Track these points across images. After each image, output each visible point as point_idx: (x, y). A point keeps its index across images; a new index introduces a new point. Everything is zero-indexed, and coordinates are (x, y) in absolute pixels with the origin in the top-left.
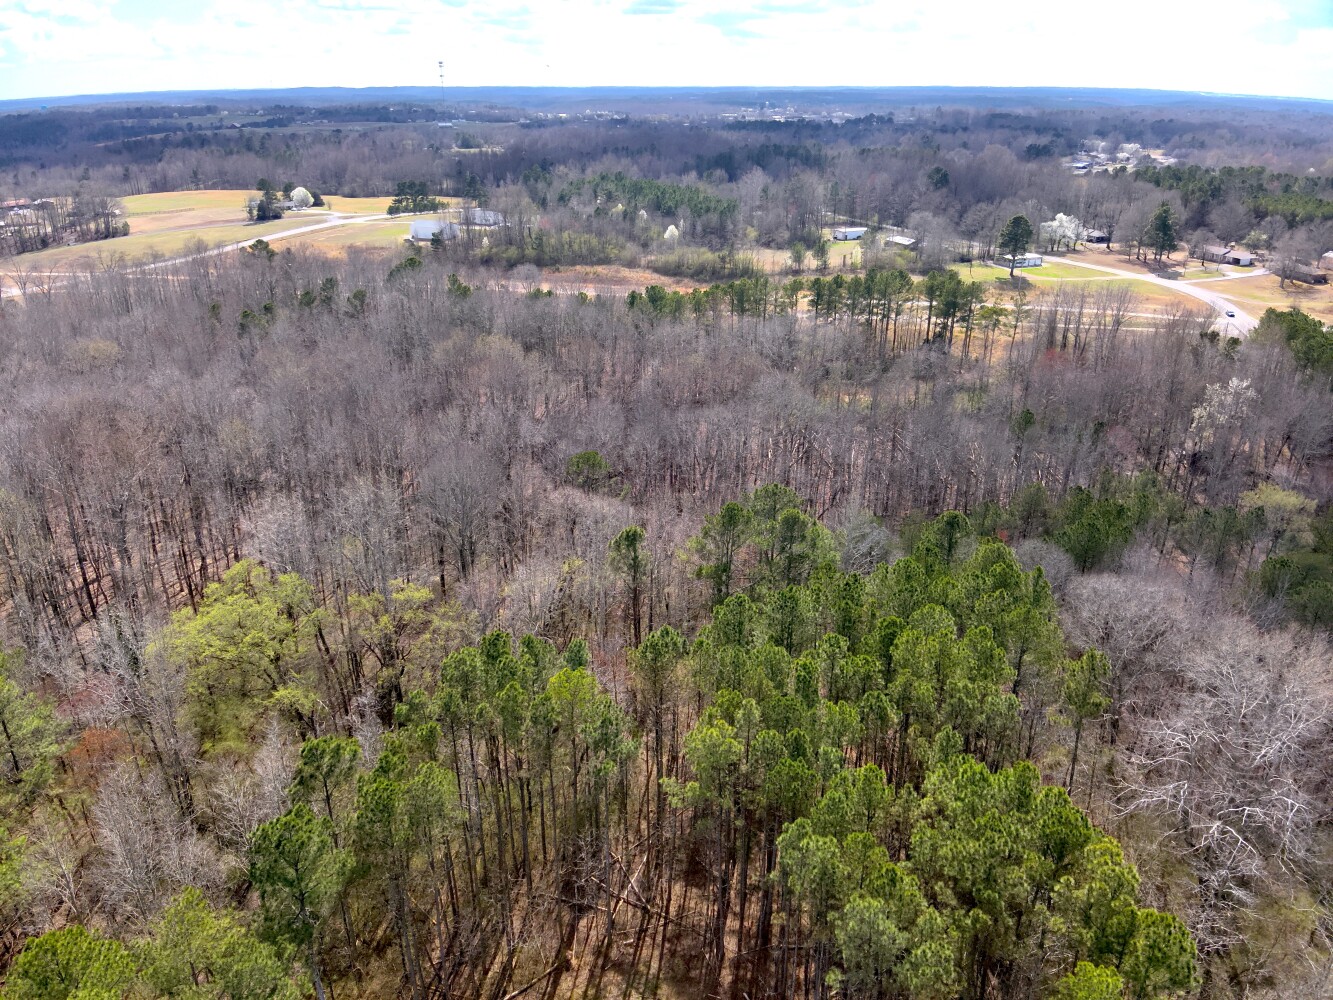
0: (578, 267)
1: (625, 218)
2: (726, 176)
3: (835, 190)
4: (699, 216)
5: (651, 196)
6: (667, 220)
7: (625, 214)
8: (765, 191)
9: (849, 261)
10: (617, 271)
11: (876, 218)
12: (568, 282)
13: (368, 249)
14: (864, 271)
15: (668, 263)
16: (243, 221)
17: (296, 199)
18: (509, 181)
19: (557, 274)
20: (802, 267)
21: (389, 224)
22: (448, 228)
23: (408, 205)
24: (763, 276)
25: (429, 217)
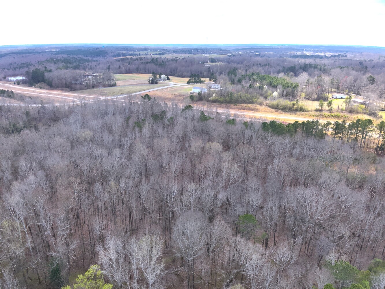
0: (243, 104)
1: (259, 88)
2: (294, 74)
3: (332, 80)
4: (285, 89)
5: (269, 81)
6: (273, 89)
7: (260, 87)
8: (308, 80)
9: (340, 108)
10: (256, 106)
11: (347, 91)
12: (239, 109)
13: (180, 95)
14: (346, 112)
15: (274, 104)
16: (147, 84)
17: (162, 78)
18: (223, 74)
19: (235, 106)
20: (322, 109)
21: (186, 87)
22: (203, 90)
23: (193, 81)
24: (308, 111)
25: (198, 85)
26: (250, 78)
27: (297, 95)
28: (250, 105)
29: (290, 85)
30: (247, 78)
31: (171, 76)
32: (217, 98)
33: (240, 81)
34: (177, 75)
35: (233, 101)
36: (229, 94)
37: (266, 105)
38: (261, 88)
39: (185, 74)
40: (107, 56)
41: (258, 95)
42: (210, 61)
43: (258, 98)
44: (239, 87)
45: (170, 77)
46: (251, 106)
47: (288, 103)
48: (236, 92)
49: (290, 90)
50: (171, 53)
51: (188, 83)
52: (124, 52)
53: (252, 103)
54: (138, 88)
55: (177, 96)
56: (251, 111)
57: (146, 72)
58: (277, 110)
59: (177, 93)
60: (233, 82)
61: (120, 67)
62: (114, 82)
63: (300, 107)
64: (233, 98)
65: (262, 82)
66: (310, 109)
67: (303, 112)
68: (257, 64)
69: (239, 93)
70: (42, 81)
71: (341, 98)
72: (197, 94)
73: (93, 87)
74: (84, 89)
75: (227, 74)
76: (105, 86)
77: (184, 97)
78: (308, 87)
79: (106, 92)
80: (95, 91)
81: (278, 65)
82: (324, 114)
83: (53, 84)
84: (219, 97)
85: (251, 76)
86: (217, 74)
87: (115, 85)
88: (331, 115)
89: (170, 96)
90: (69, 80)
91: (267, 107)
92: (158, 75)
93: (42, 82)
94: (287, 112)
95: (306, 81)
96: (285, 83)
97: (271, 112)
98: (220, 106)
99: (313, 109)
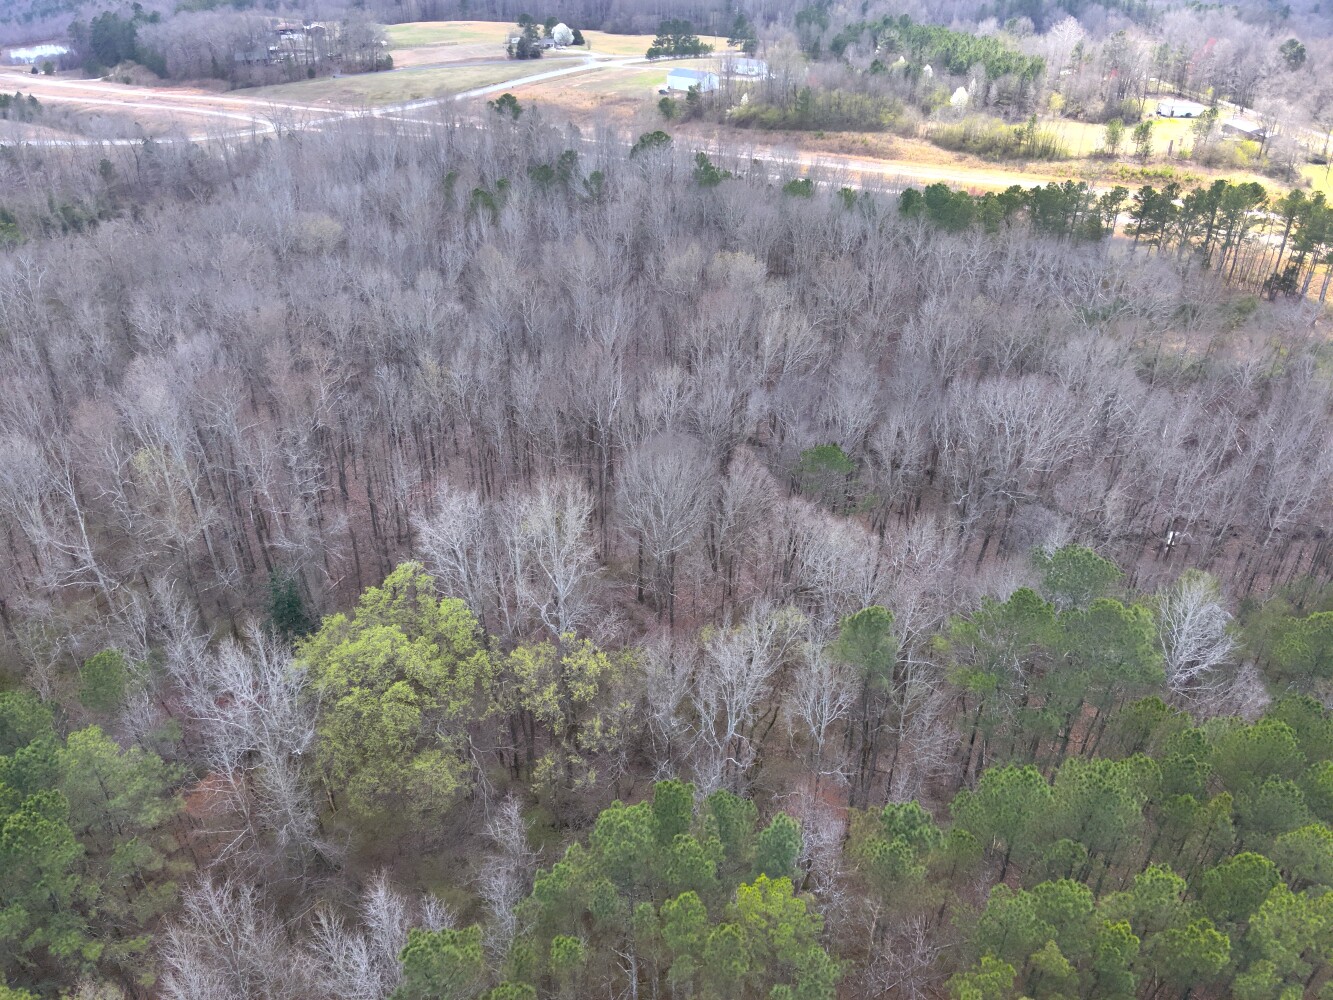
0: (845, 134)
1: (906, 75)
2: (1032, 25)
3: (1163, 52)
4: (996, 77)
5: (941, 49)
6: (956, 80)
7: (907, 71)
8: (1079, 49)
9: (1176, 149)
10: (890, 142)
11: (1210, 91)
12: (831, 151)
13: (621, 100)
14: (1194, 163)
15: (951, 134)
16: (502, 59)
17: (557, 37)
18: (780, 22)
19: (820, 142)
20: (1116, 151)
21: (646, 69)
22: (706, 79)
23: (669, 48)
24: (1068, 158)
25: (689, 63)
26: (875, 39)
27: (1037, 103)
28: (869, 137)
29: (1013, 64)
30: (866, 36)
31: (587, 29)
32: (753, 110)
33: (838, 48)
34: (609, 24)
35: (810, 120)
36: (798, 95)
37: (927, 138)
38: (912, 73)
39: (640, 19)
41: (899, 101)
43: (900, 112)
44: (833, 69)
45: (585, 34)
46: (875, 141)
47: (1000, 128)
48: (821, 89)
49: (1013, 80)
51: (652, 54)
53: (877, 128)
54: (472, 74)
55: (611, 103)
56: (870, 158)
58: (962, 154)
59: (611, 93)
60: (813, 52)
62: (383, 56)
63: (1040, 144)
64: (811, 110)
65: (918, 52)
66: (1073, 153)
67: (1050, 160)
69: (835, 94)
70: (129, 58)
71: (1188, 116)
72: (685, 96)
73: (311, 74)
74: (278, 82)
75: (793, 21)
76: (351, 69)
77: (638, 106)
78: (1079, 71)
79: (358, 90)
80: (318, 87)
82: (1120, 167)
83: (169, 67)
84: (764, 106)
85: (879, 30)
86: (758, 23)
87: (386, 65)
88: (1142, 173)
89: (587, 105)
90: (223, 49)
91: (927, 144)
92: (541, 27)
93: (130, 62)
94: (995, 160)
95: (1071, 50)
96: (999, 55)
97: (942, 162)
98: (765, 138)
99: (1086, 150)
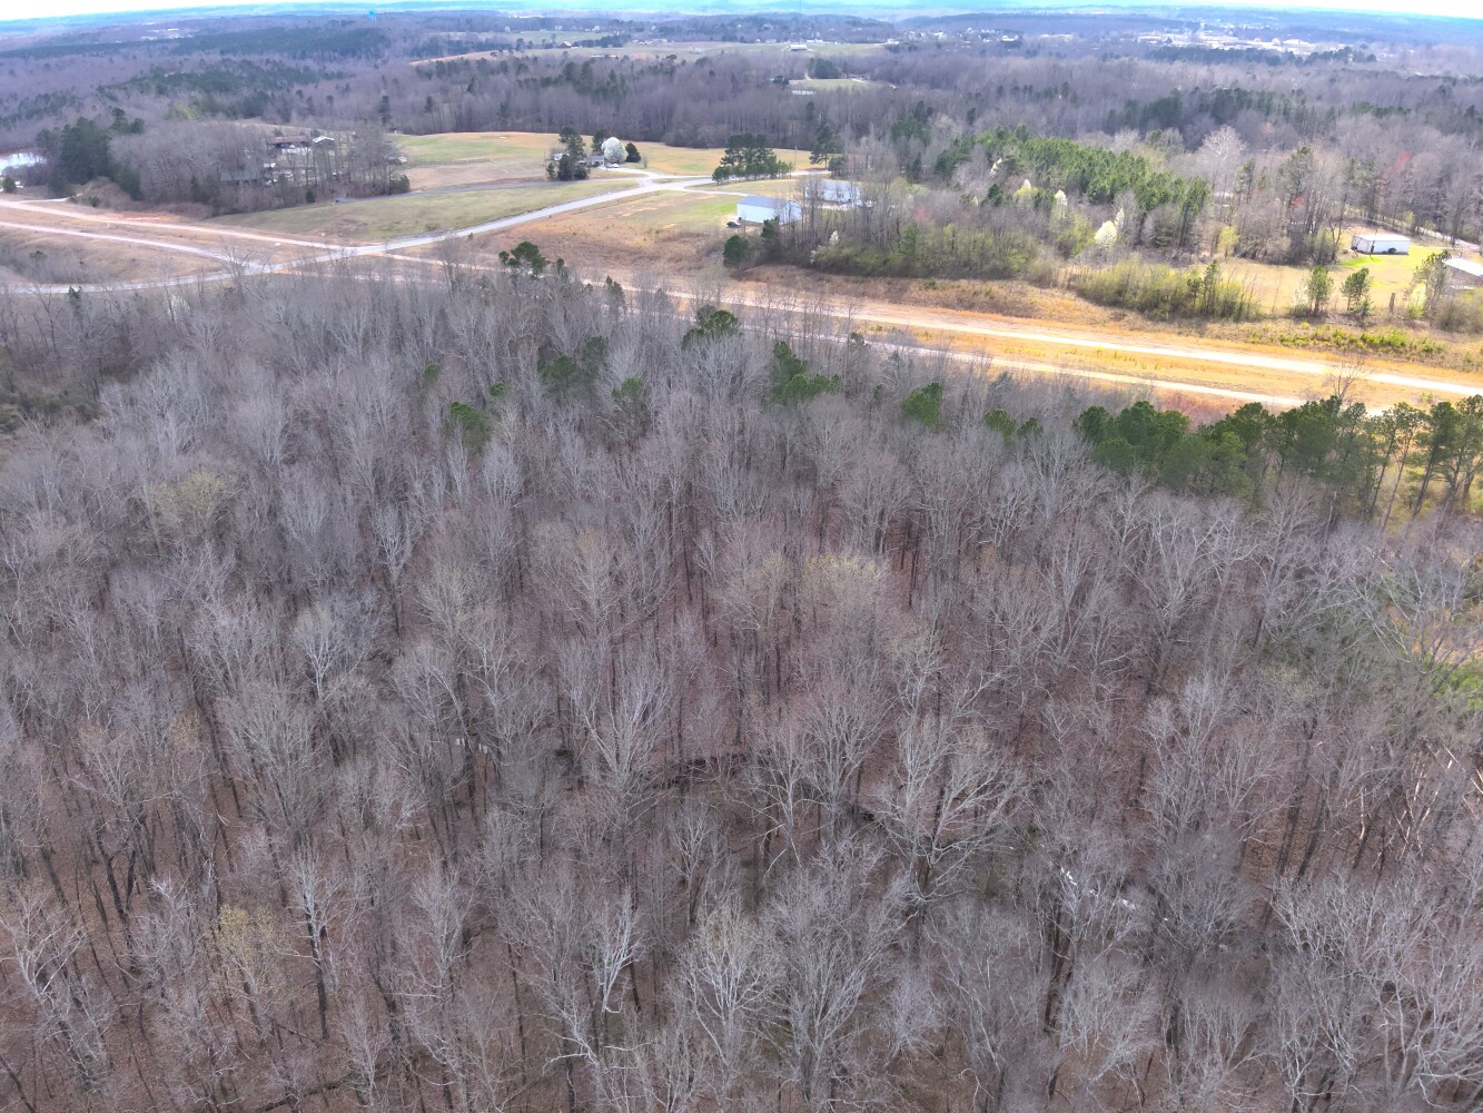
0: (964, 282)
4: (1149, 207)
5: (1073, 169)
6: (1098, 210)
7: (1037, 199)
9: (1399, 304)
10: (1022, 293)
12: (945, 306)
13: (681, 235)
14: (1427, 324)
15: (1102, 283)
16: (540, 180)
17: (607, 153)
18: (872, 136)
19: (931, 293)
20: (1322, 308)
21: (713, 193)
23: (740, 166)
24: (1258, 318)
25: (764, 186)
26: (990, 156)
27: (1203, 238)
28: (995, 287)
29: (1171, 190)
30: (978, 153)
31: (644, 141)
32: (845, 251)
34: (671, 135)
35: (918, 265)
36: (902, 233)
37: (1069, 288)
38: (1042, 203)
39: (707, 130)
40: (387, 54)
41: (1030, 239)
42: (813, 71)
43: (1033, 254)
44: (944, 197)
45: (640, 147)
46: (1003, 292)
47: (1167, 277)
48: (931, 224)
49: (1173, 213)
50: (651, 37)
51: (720, 175)
52: (457, 36)
53: (1004, 274)
54: (502, 198)
55: (669, 239)
56: (999, 316)
57: (538, 124)
58: (1119, 311)
59: (670, 224)
60: (914, 173)
61: (429, 101)
62: (399, 174)
63: (1221, 297)
64: (919, 251)
65: (1044, 173)
66: (1267, 308)
67: (1237, 320)
68: (1017, 88)
69: (948, 229)
70: (101, 174)
72: (760, 232)
73: (311, 198)
74: (270, 207)
75: (889, 135)
76: (359, 192)
77: (702, 243)
78: (1249, 197)
79: (362, 219)
80: (315, 215)
81: (1105, 91)
82: (1332, 331)
83: (143, 187)
84: (859, 248)
85: (993, 145)
86: (846, 134)
87: (401, 188)
88: (1364, 340)
89: (638, 241)
90: (207, 165)
91: (1070, 295)
92: (588, 140)
93: (104, 179)
94: (1163, 320)
95: (1238, 171)
96: (1147, 178)
97: (1093, 322)
98: (861, 288)
99: (1283, 306)
